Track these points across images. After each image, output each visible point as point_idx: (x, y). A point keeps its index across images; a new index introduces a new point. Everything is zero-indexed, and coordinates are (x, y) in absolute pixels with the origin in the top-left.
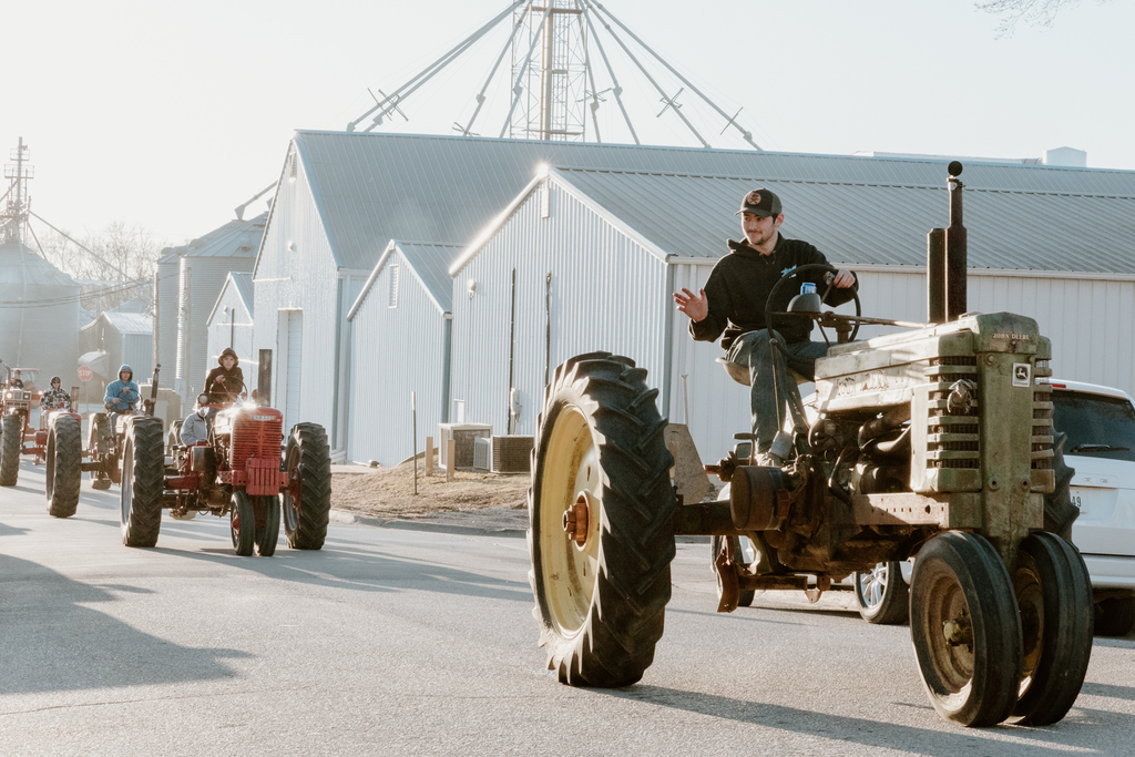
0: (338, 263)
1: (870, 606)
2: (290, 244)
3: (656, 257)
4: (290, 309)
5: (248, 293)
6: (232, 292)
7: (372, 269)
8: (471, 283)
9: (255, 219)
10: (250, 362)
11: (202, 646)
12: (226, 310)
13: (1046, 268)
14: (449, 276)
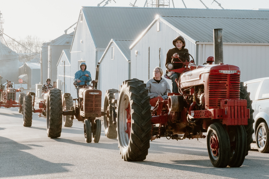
0: (96, 46)
1: (261, 148)
2: (81, 41)
3: (192, 42)
4: (82, 60)
5: (69, 56)
6: (64, 56)
7: (106, 48)
8: (136, 51)
9: (70, 34)
10: (70, 77)
11: (58, 162)
12: (62, 61)
14: (129, 50)
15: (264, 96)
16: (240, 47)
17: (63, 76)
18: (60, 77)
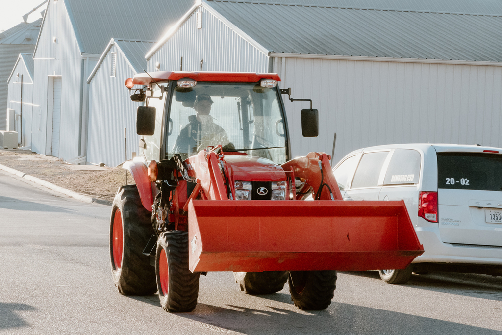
0: (81, 50)
1: (387, 274)
2: (54, 38)
3: (263, 53)
4: (55, 75)
5: (31, 66)
6: (21, 65)
7: (101, 54)
8: (157, 64)
9: (34, 22)
10: (31, 104)
12: (18, 75)
13: (483, 60)
14: (145, 60)
15: (396, 179)
16: (351, 64)
17: (20, 102)
18: (12, 103)
